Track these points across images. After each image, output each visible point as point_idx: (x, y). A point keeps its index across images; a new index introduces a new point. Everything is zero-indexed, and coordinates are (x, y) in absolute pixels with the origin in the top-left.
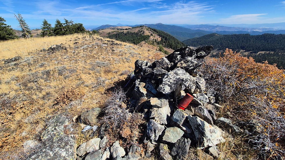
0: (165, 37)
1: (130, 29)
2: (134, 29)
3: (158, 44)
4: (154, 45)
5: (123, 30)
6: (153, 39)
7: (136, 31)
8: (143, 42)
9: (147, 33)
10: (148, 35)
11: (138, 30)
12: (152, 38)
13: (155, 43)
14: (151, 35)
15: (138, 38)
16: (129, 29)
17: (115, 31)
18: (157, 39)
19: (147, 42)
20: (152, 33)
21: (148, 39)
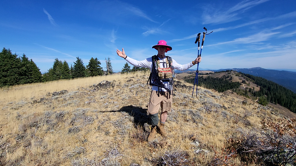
0: (267, 86)
1: (212, 73)
2: (217, 74)
3: (254, 96)
4: (247, 96)
5: (203, 74)
6: (247, 88)
7: (220, 76)
8: (229, 91)
9: (236, 79)
10: (238, 83)
11: (223, 75)
12: (244, 86)
13: (249, 94)
14: (243, 82)
15: (221, 86)
16: (210, 74)
17: (192, 76)
18: (252, 88)
19: (235, 91)
20: (244, 80)
21: (237, 87)
